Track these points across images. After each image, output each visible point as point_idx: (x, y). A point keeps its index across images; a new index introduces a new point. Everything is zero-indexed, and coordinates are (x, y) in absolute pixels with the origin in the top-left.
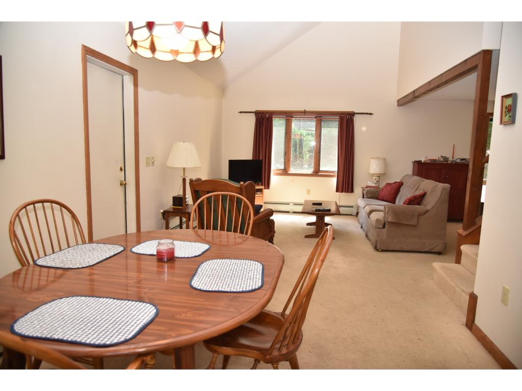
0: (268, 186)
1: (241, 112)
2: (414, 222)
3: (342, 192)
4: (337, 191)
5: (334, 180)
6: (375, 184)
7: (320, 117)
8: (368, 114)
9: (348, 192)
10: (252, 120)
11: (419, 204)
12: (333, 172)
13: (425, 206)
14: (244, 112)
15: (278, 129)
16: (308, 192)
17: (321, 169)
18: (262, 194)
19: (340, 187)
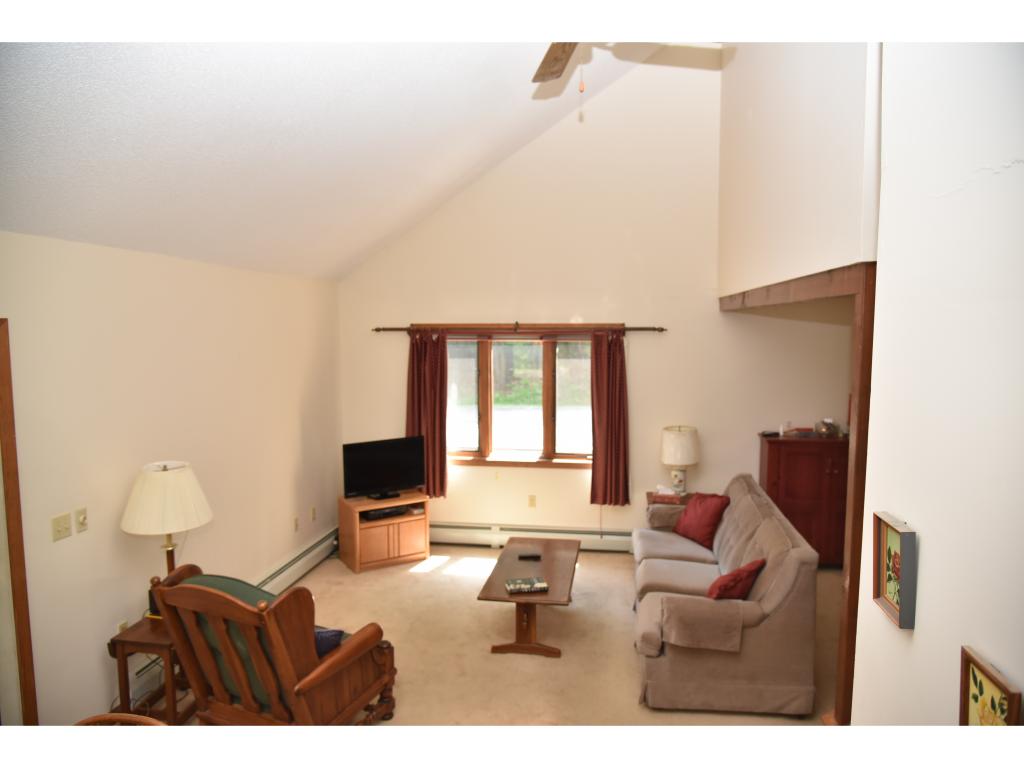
0: (439, 488)
1: (378, 330)
2: (732, 644)
3: (604, 502)
4: (594, 500)
5: (588, 473)
6: (677, 486)
7: (553, 336)
8: (654, 329)
9: (616, 503)
10: (402, 346)
11: (745, 596)
12: (584, 456)
13: (760, 601)
14: (385, 329)
15: (459, 370)
16: (532, 501)
18: (424, 513)
19: (600, 493)
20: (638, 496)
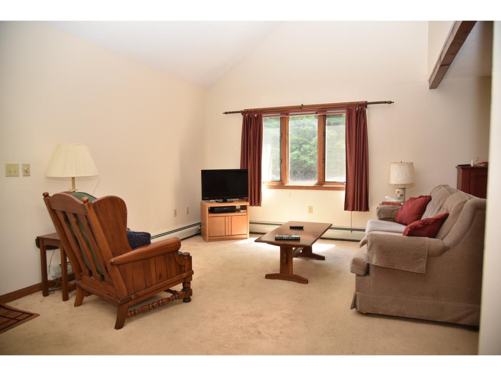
0: (256, 200)
1: (226, 113)
2: (421, 267)
3: (353, 210)
4: (346, 208)
5: (343, 193)
6: (399, 199)
7: (323, 112)
8: (385, 102)
9: (360, 210)
10: (239, 120)
12: (341, 183)
13: (442, 239)
14: (230, 113)
15: (270, 130)
16: (311, 210)
17: (326, 180)
18: (247, 212)
19: (350, 204)
20: (374, 206)
